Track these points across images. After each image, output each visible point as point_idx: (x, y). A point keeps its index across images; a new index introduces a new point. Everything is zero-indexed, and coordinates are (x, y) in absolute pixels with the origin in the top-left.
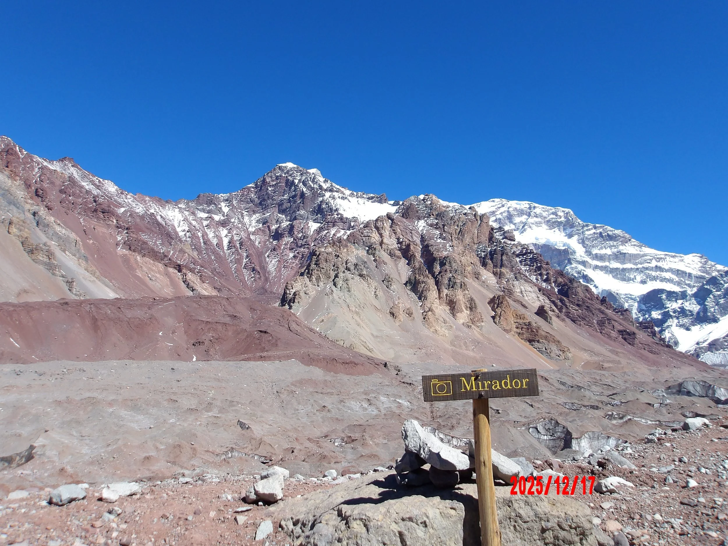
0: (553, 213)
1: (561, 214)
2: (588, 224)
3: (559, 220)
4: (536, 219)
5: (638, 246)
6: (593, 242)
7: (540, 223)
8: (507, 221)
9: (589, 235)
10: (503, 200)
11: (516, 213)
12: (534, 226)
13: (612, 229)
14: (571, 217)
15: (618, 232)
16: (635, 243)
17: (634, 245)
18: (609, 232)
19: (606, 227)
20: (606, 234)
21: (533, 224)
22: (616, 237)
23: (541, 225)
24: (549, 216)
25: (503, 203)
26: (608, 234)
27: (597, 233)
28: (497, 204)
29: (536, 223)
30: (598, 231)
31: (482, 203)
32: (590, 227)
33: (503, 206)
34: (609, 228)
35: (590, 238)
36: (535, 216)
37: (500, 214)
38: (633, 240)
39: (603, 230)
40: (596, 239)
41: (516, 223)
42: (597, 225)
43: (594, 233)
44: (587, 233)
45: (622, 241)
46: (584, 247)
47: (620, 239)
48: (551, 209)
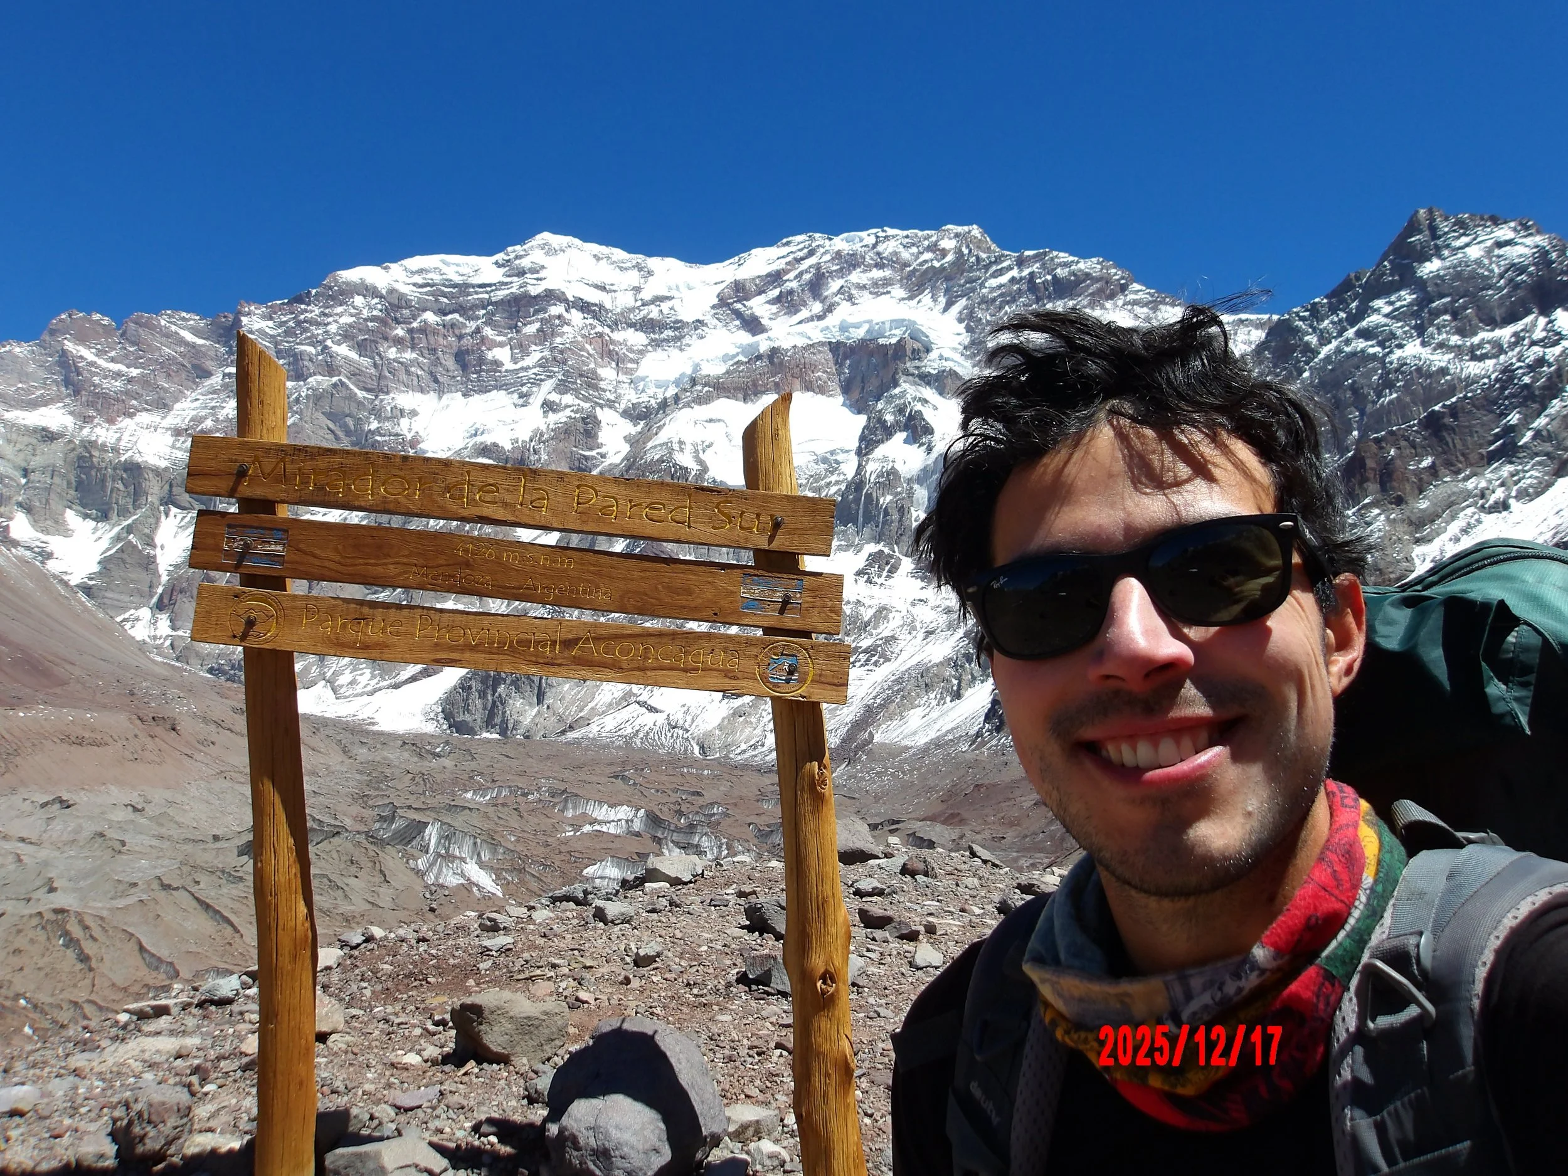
0: (929, 249)
1: (948, 244)
2: (1003, 255)
3: (937, 264)
4: (877, 274)
5: (1146, 305)
6: (1001, 308)
7: (887, 282)
8: (807, 295)
9: (993, 290)
10: (817, 235)
11: (835, 268)
12: (866, 293)
13: (1071, 258)
14: (968, 246)
15: (1089, 265)
16: (1141, 295)
17: (1135, 303)
18: (1059, 271)
19: (1055, 253)
20: (1049, 277)
21: (864, 287)
22: (1078, 282)
23: (889, 289)
24: (917, 258)
25: (814, 245)
26: (1054, 276)
27: (1021, 279)
28: (794, 249)
29: (875, 284)
30: (1026, 272)
31: (754, 251)
32: (1005, 264)
33: (811, 253)
34: (1064, 257)
35: (994, 300)
36: (876, 265)
37: (796, 277)
38: (1136, 286)
39: (1043, 266)
40: (1014, 300)
41: (826, 297)
42: (1028, 253)
43: (1013, 280)
44: (993, 282)
45: (1092, 294)
46: (969, 329)
47: (1088, 286)
48: (928, 238)
